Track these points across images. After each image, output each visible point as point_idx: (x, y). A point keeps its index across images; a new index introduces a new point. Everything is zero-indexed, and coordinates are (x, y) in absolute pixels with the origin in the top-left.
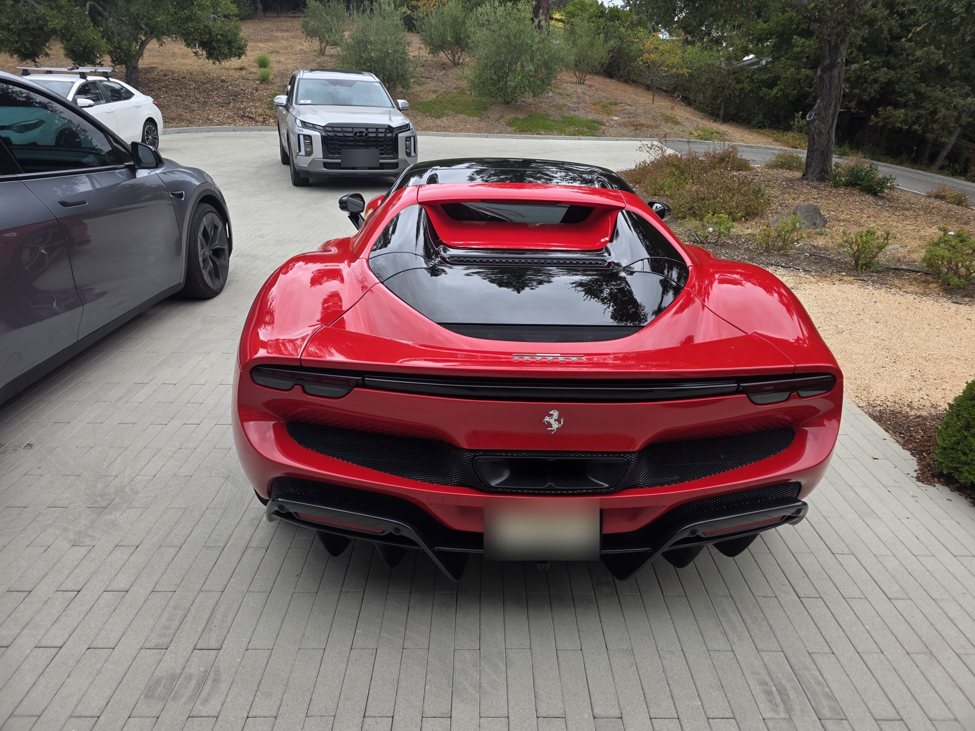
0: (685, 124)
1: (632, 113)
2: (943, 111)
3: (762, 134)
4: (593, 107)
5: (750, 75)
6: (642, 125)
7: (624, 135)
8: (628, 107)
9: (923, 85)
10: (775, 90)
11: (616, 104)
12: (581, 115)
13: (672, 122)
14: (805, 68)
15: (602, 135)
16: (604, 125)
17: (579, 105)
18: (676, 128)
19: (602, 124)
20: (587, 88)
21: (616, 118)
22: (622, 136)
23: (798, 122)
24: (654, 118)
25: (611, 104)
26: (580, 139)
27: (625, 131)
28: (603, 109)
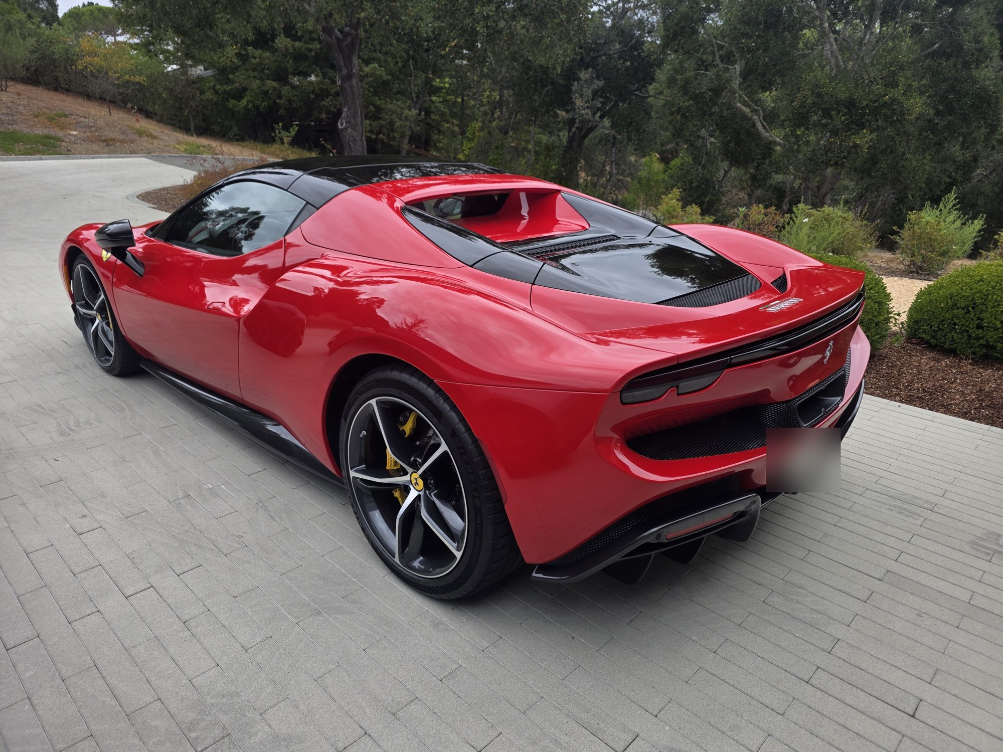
0: (163, 138)
1: (92, 127)
2: (398, 124)
3: (245, 146)
4: (36, 119)
5: (212, 85)
6: (113, 140)
7: (96, 152)
8: (82, 119)
9: (377, 98)
10: (244, 102)
11: (66, 116)
12: (22, 128)
13: (147, 136)
14: (269, 79)
15: (68, 153)
16: (63, 141)
17: (15, 118)
18: (156, 142)
19: (59, 140)
20: (16, 96)
21: (74, 133)
22: (95, 154)
23: (280, 133)
24: (123, 132)
25: (59, 116)
26: (41, 159)
27: (95, 147)
28: (51, 121)
